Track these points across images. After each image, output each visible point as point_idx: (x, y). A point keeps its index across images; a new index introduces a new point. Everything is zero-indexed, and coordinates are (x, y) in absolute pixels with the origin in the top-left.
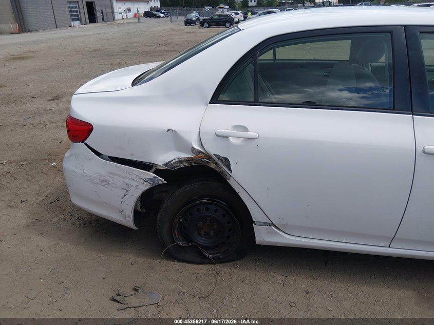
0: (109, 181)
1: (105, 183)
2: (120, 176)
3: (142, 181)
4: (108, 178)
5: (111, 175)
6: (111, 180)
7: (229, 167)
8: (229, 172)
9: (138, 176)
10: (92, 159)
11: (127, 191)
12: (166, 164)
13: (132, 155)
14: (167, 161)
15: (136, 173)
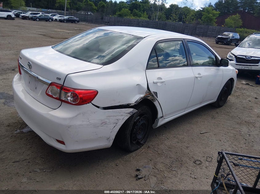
0: (106, 122)
1: (104, 124)
2: (113, 116)
3: (127, 114)
4: (106, 120)
5: (108, 118)
6: (108, 121)
7: (157, 96)
8: (157, 98)
9: (124, 112)
10: (96, 112)
11: (117, 123)
12: (135, 102)
13: (119, 102)
14: (136, 101)
15: (124, 111)
